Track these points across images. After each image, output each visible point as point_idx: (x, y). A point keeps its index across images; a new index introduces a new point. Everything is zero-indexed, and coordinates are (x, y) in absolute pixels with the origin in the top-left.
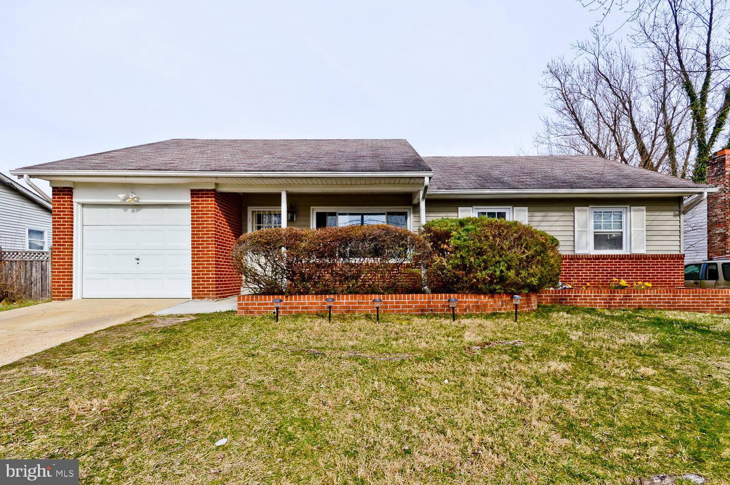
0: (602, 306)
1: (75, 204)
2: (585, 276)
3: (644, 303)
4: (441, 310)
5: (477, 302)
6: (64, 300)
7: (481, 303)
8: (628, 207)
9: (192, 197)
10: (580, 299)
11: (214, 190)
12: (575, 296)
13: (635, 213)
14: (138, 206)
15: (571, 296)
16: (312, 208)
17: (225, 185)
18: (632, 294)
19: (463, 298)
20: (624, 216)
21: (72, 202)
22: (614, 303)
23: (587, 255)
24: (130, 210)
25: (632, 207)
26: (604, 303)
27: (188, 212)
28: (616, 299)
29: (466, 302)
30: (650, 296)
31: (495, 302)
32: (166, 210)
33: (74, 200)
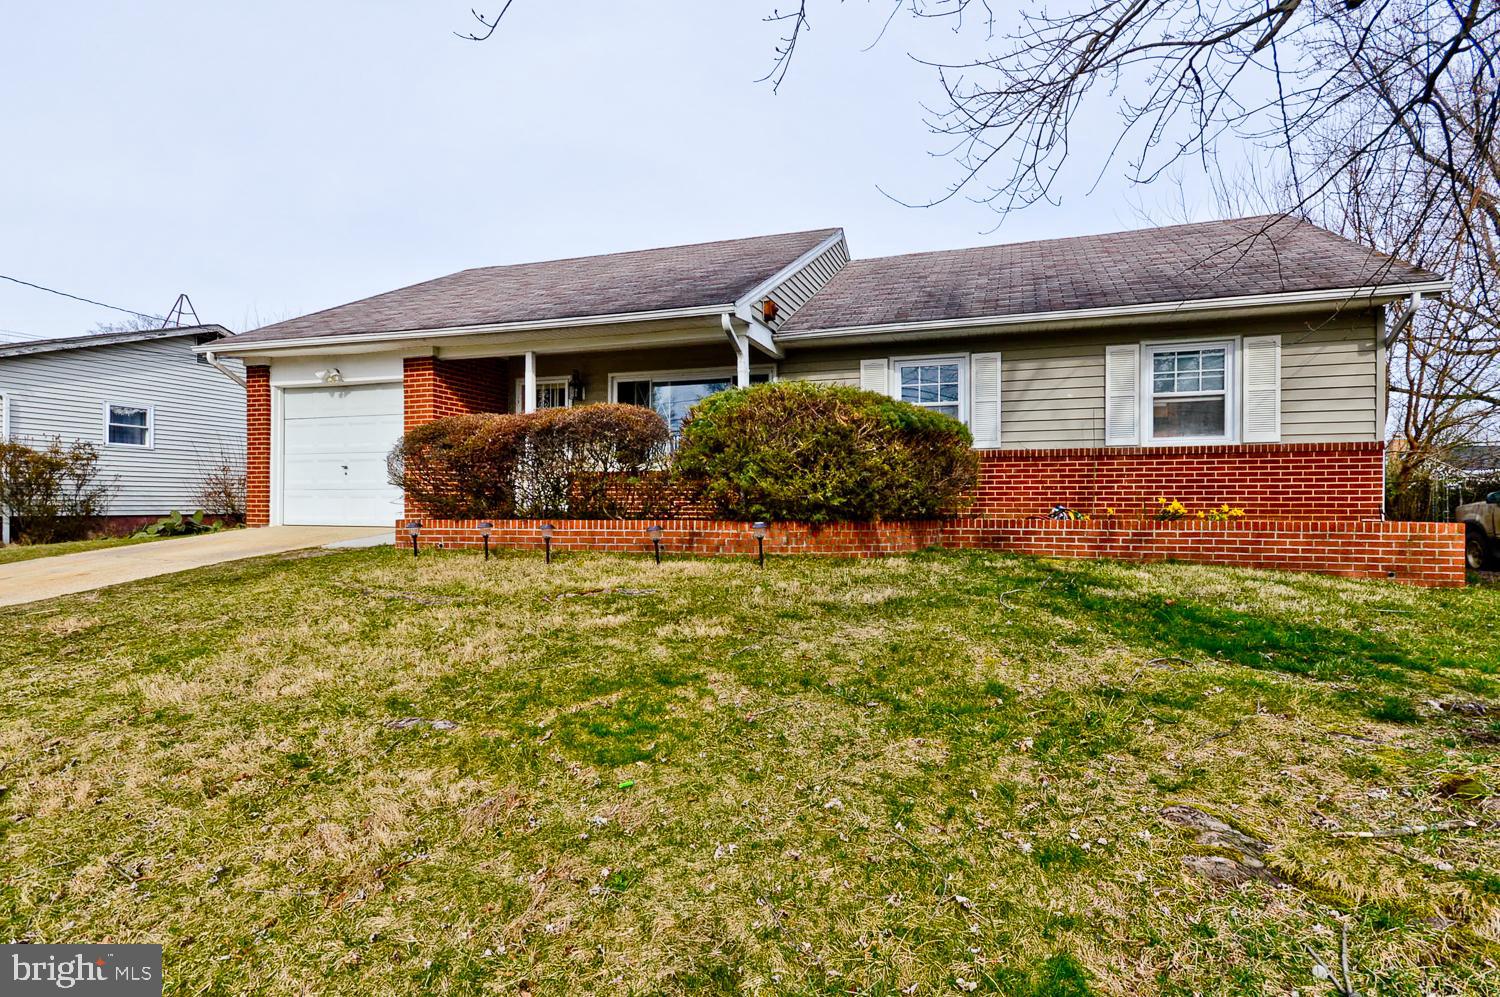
0: (1085, 554)
1: (272, 389)
2: (1126, 493)
3: (1181, 549)
4: (678, 548)
5: (737, 535)
6: (258, 526)
7: (744, 537)
8: (1238, 338)
9: (405, 371)
10: (1036, 540)
11: (433, 358)
12: (1025, 533)
13: (1253, 351)
14: (347, 388)
15: (1018, 533)
16: (610, 375)
17: (450, 349)
18: (1154, 531)
19: (713, 528)
20: (1228, 359)
21: (269, 386)
22: (1112, 548)
23: (1131, 449)
24: (337, 394)
25: (1245, 339)
26: (1090, 547)
27: (400, 392)
28: (1117, 541)
29: (718, 535)
30: (1198, 535)
31: (772, 536)
32: (379, 392)
33: (272, 383)
